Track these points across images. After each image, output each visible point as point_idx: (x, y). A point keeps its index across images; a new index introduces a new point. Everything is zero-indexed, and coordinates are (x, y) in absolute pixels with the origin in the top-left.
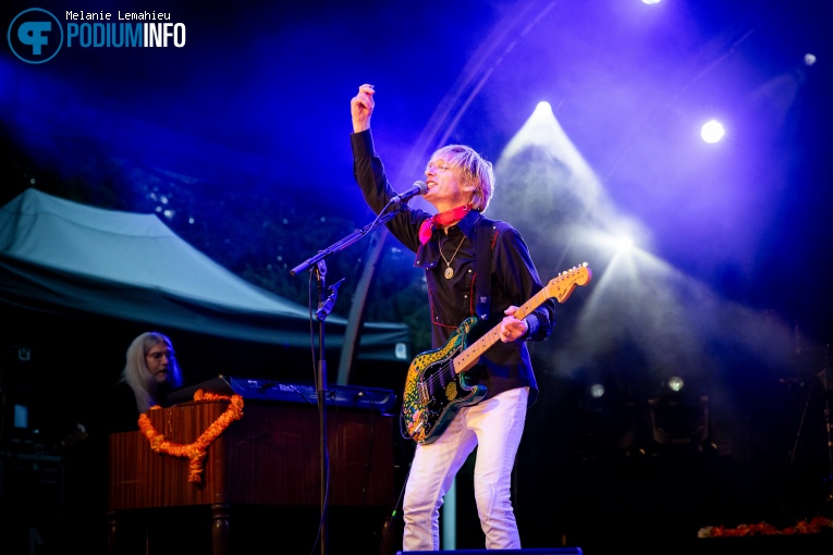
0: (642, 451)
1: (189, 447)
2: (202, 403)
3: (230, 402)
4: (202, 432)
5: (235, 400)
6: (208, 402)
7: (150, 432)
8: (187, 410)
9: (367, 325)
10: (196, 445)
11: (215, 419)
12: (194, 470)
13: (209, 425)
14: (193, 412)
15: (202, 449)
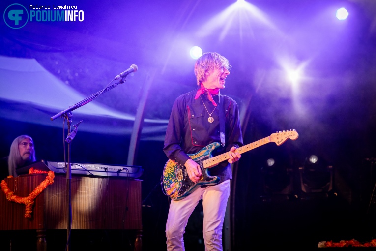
0: (296, 196)
1: (25, 199)
2: (33, 175)
3: (47, 175)
4: (32, 191)
5: (50, 174)
6: (36, 175)
7: (6, 190)
8: (25, 178)
9: (146, 120)
10: (28, 198)
11: (39, 184)
12: (28, 211)
13: (36, 187)
14: (28, 180)
15: (32, 200)
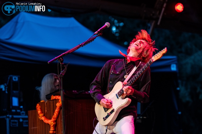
1: (50, 121)
7: (39, 112)
15: (54, 122)
